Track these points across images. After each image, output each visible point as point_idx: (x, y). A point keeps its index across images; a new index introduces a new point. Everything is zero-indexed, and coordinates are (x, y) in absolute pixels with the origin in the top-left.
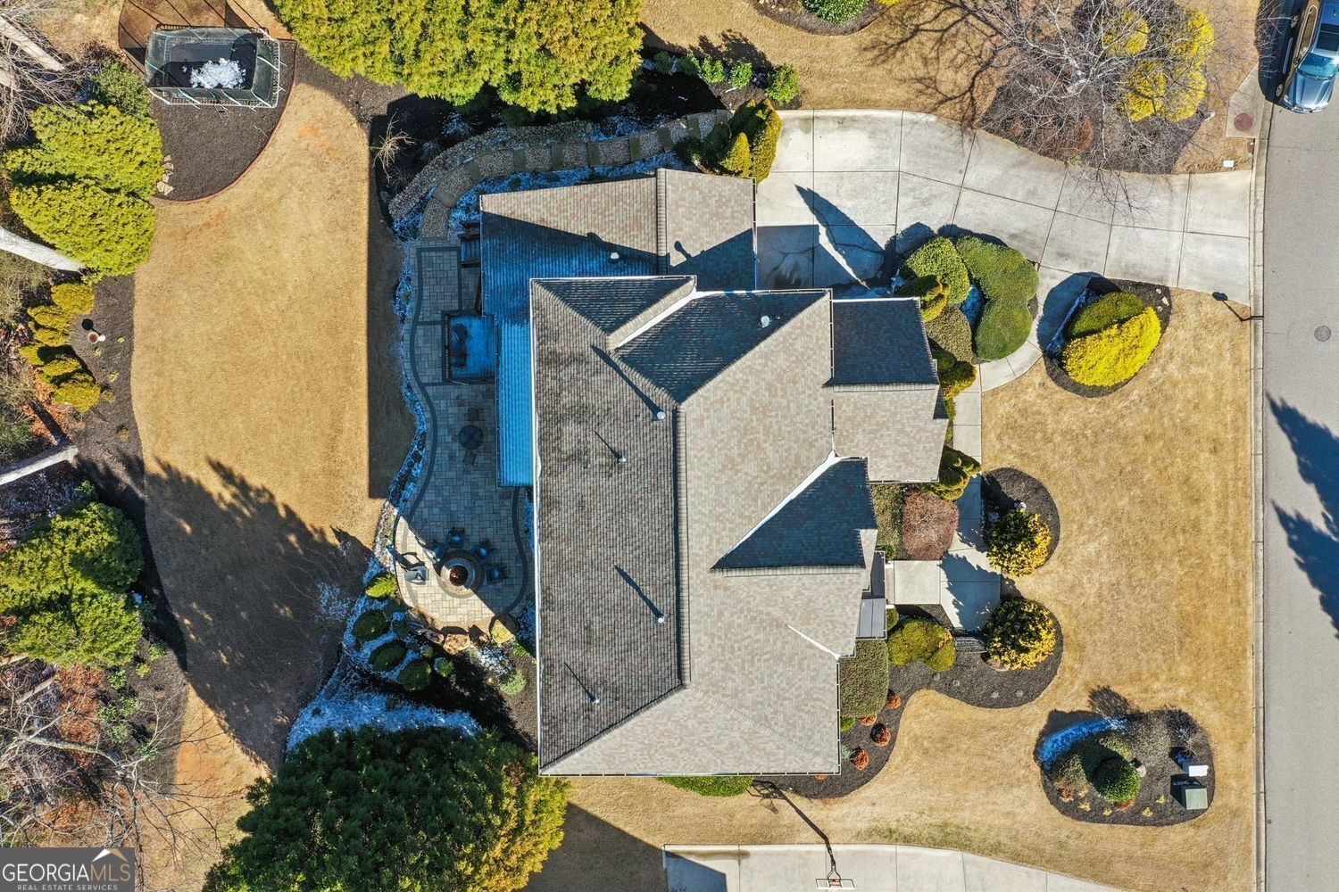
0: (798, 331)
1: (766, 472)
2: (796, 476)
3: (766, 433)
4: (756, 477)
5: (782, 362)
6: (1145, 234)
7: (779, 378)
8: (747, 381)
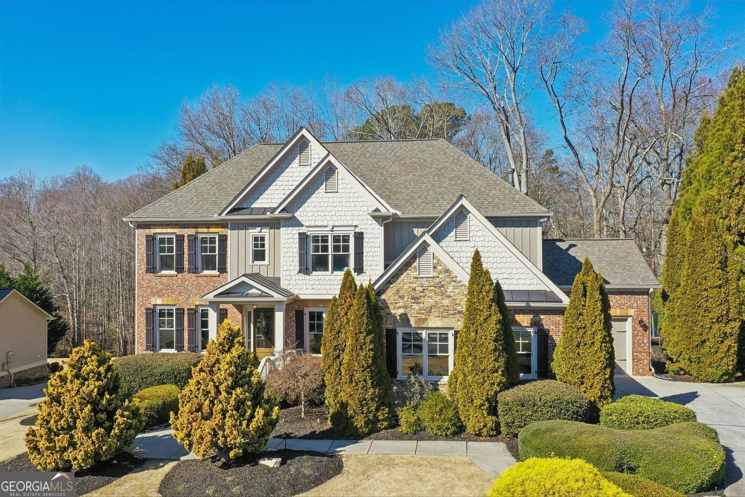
0: (507, 192)
1: (390, 176)
2: (384, 192)
4: (387, 171)
7: (464, 182)
8: (461, 166)
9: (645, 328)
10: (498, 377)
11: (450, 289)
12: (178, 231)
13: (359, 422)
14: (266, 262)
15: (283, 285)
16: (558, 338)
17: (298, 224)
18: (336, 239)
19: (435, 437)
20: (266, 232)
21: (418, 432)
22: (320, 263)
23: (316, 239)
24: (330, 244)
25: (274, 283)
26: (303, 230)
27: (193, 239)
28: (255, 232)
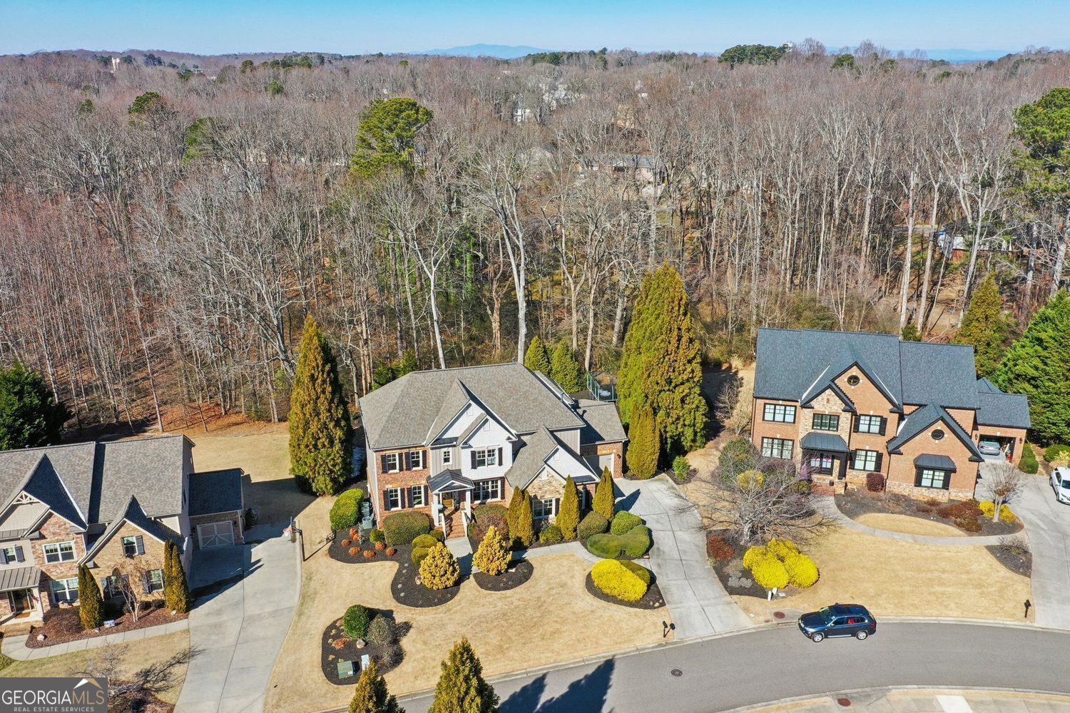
3: (517, 399)
5: (548, 404)
6: (690, 593)
7: (540, 403)
9: (620, 457)
10: (578, 520)
11: (554, 483)
12: (399, 451)
13: (526, 544)
14: (451, 463)
15: (464, 475)
16: (593, 492)
17: (470, 447)
18: (489, 451)
19: (553, 543)
20: (450, 449)
21: (547, 543)
22: (482, 463)
23: (479, 453)
24: (486, 454)
25: (456, 474)
26: (472, 449)
27: (407, 454)
28: (446, 450)
